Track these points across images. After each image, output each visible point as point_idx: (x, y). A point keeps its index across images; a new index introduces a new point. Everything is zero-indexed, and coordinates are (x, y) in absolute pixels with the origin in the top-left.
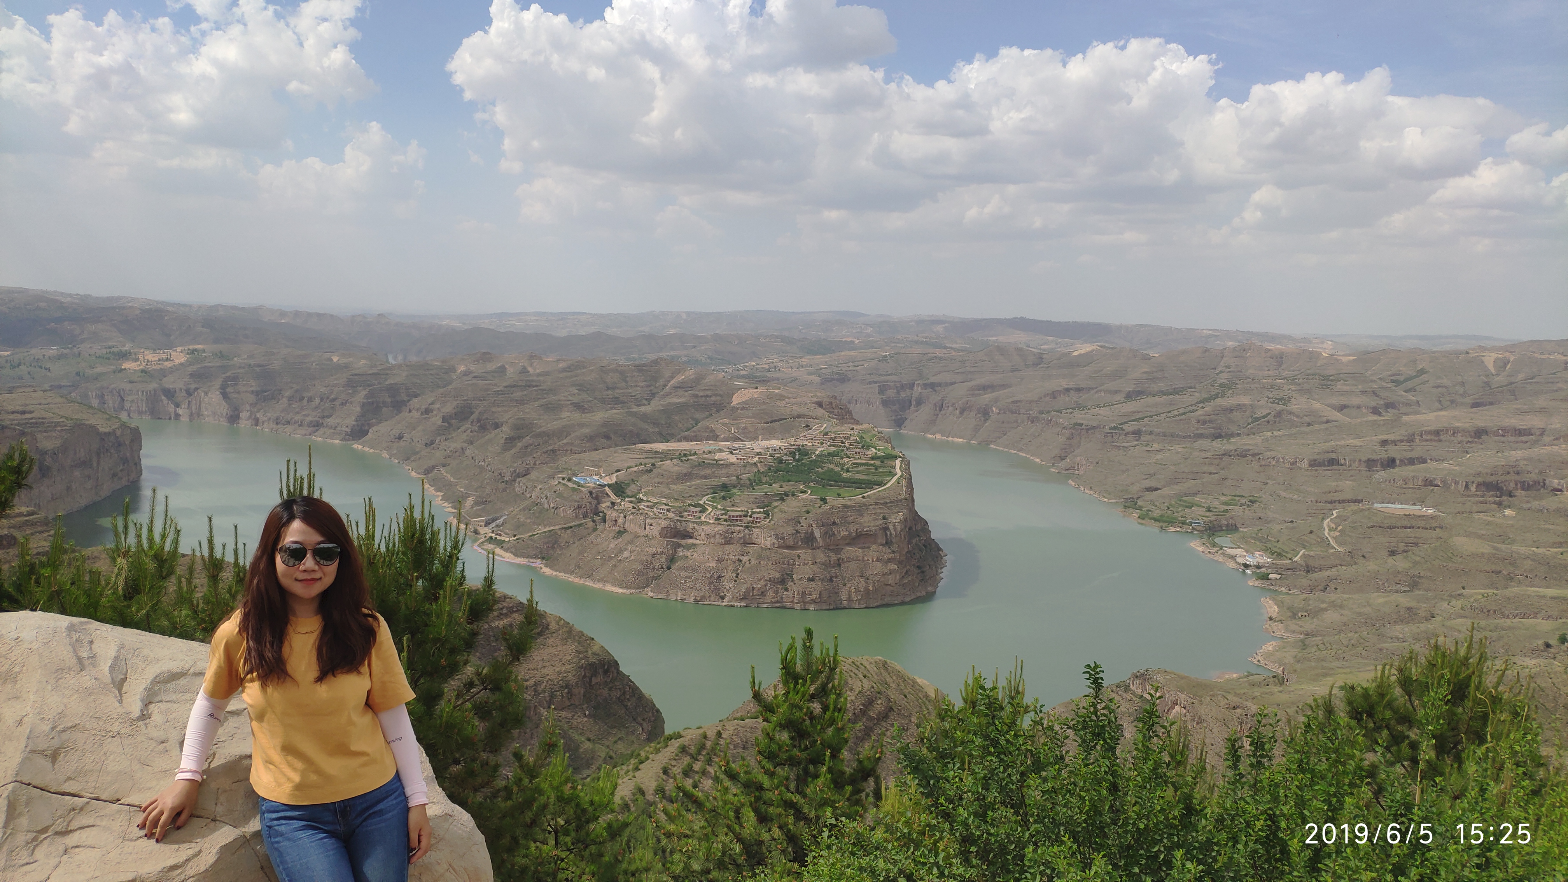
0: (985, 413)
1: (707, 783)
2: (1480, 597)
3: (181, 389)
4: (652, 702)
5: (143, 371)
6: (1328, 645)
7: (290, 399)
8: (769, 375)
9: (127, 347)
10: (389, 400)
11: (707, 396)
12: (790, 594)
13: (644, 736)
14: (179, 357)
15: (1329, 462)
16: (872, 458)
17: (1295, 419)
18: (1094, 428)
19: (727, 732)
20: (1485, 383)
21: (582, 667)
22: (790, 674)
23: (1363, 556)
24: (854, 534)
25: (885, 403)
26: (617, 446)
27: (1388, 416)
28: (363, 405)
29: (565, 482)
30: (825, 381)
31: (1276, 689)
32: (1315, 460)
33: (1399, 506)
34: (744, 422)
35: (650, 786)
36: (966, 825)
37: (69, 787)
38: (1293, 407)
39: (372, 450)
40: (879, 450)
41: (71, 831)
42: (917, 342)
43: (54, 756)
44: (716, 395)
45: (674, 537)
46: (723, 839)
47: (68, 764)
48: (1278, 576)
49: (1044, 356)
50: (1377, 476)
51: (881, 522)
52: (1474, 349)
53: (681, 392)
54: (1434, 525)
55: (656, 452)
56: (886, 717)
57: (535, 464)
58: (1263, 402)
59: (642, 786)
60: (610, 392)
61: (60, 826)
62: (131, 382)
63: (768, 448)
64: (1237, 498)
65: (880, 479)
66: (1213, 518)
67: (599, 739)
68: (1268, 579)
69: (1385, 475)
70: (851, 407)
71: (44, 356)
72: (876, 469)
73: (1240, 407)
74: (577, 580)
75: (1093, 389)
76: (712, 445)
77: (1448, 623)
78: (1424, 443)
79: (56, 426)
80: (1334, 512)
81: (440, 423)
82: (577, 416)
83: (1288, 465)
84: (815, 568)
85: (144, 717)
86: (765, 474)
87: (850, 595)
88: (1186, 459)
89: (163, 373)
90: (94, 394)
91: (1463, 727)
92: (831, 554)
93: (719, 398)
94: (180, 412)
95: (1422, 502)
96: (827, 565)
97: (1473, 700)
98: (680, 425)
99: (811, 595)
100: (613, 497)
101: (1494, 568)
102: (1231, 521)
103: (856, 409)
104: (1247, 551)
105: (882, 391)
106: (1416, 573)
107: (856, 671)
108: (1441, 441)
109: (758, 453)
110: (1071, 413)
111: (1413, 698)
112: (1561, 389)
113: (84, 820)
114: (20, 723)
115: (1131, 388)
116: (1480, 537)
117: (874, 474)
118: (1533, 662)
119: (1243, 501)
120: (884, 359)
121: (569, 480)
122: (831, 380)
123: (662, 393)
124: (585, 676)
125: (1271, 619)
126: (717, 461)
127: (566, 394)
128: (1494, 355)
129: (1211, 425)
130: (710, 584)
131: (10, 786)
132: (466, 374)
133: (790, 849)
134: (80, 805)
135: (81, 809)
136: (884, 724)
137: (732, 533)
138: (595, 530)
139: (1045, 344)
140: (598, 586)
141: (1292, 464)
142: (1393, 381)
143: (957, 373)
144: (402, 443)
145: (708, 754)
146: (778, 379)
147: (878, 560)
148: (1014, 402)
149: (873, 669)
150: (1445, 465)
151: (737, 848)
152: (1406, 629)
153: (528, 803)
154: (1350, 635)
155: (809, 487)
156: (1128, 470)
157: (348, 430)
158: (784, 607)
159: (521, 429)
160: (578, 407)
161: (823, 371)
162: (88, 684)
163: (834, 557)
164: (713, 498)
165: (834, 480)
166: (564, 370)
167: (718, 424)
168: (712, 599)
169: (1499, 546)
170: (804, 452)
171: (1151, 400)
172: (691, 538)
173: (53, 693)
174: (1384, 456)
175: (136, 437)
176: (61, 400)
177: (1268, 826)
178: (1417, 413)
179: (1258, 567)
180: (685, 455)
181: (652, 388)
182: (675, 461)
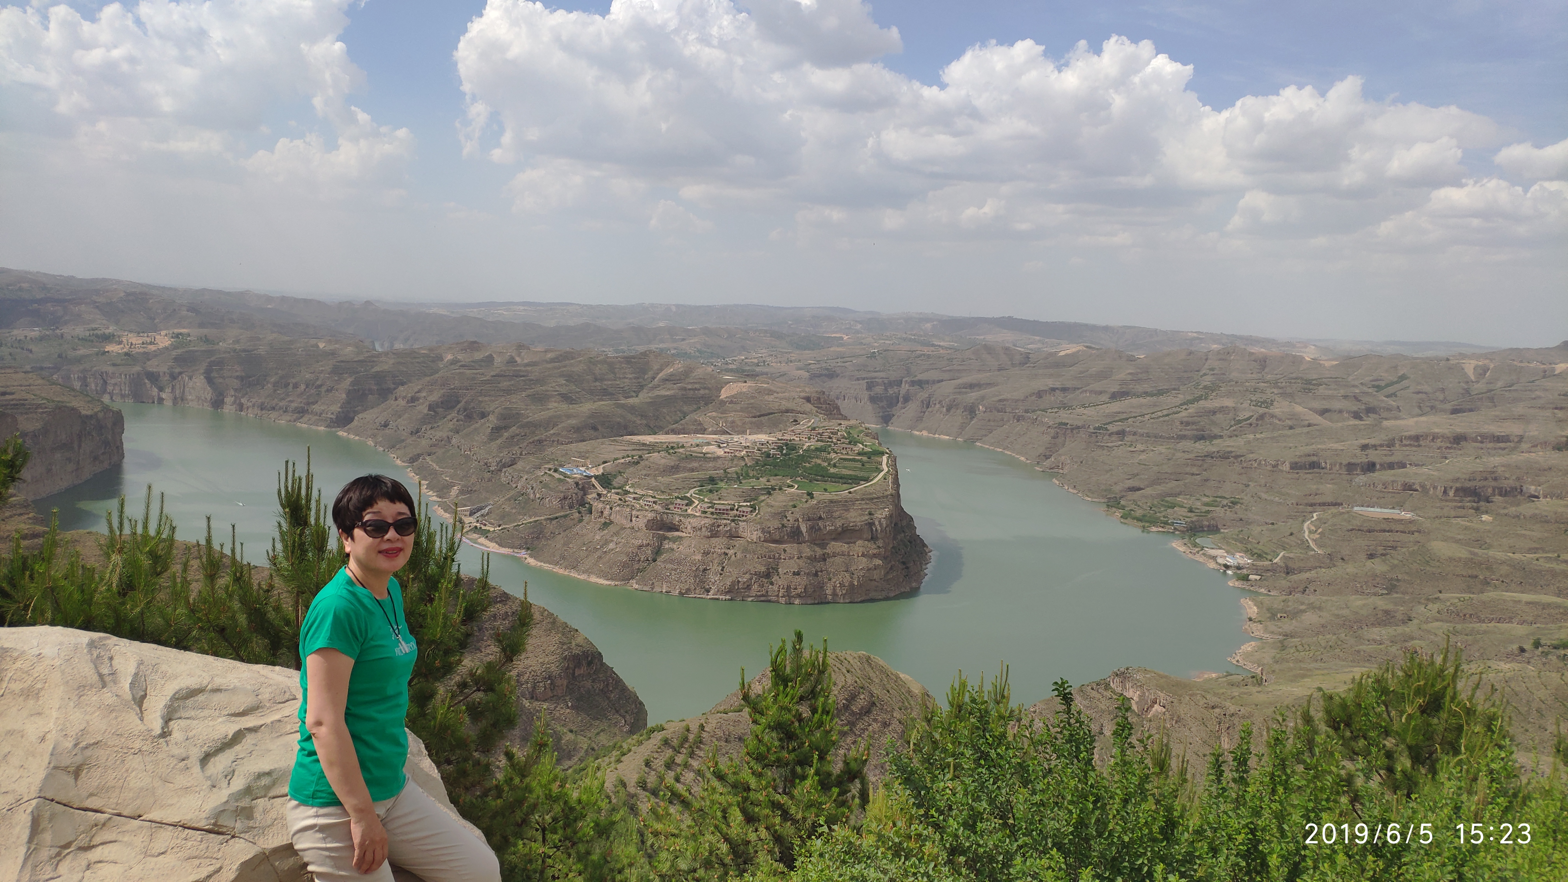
0: (971, 411)
1: (689, 776)
2: (1457, 600)
3: (165, 373)
4: (635, 695)
5: (126, 354)
6: (1306, 646)
7: (275, 384)
8: (758, 369)
9: (111, 329)
10: (375, 388)
11: (696, 389)
12: (775, 588)
13: (627, 728)
14: (163, 341)
15: (1310, 465)
16: (859, 454)
17: (1277, 422)
18: (1078, 427)
19: (710, 725)
20: (1464, 389)
21: (565, 658)
22: (780, 678)
23: (1342, 559)
24: (840, 529)
25: (873, 399)
26: (604, 437)
27: (1369, 421)
28: (349, 393)
29: (551, 472)
30: (813, 377)
31: (1255, 689)
32: (1296, 463)
33: (1379, 510)
34: (731, 416)
35: (632, 779)
36: (956, 836)
37: (91, 803)
38: (1276, 410)
39: (357, 438)
40: (866, 446)
41: (93, 847)
42: (905, 339)
43: (77, 773)
44: (705, 388)
45: (660, 529)
46: (710, 838)
47: (91, 780)
48: (1258, 577)
49: (1031, 356)
50: (1357, 480)
51: (867, 518)
52: (1453, 356)
53: (669, 385)
54: (1414, 529)
55: (644, 444)
56: (868, 712)
57: (521, 454)
58: (1246, 405)
59: (623, 778)
60: (598, 384)
61: (83, 841)
62: (114, 365)
63: (755, 442)
64: (1218, 499)
65: (865, 474)
66: (1194, 519)
67: (582, 731)
68: (1248, 580)
69: (1365, 479)
70: (839, 402)
71: (26, 337)
72: (863, 465)
73: (1223, 410)
74: (561, 571)
75: (1078, 389)
76: (700, 438)
77: (1424, 626)
78: (1404, 448)
79: (36, 409)
80: (1315, 515)
81: (426, 411)
82: (564, 406)
83: (1269, 468)
84: (800, 562)
85: (165, 734)
86: (752, 467)
87: (834, 590)
88: (1169, 459)
89: (147, 356)
90: (76, 376)
91: (1438, 739)
92: (817, 549)
93: (707, 391)
94: (164, 395)
95: (1401, 505)
96: (813, 559)
97: (1449, 712)
98: (668, 418)
99: (796, 589)
100: (600, 488)
101: (1470, 572)
102: (1212, 522)
103: (844, 406)
104: (1227, 552)
105: (870, 387)
106: (1394, 576)
107: (840, 666)
108: (1419, 446)
109: (745, 447)
110: (1056, 412)
111: (1390, 709)
112: (1540, 397)
113: (106, 836)
114: (43, 739)
115: (1115, 388)
116: (1458, 541)
117: (861, 470)
118: (1508, 666)
119: (1225, 502)
120: (873, 356)
121: (556, 471)
122: (820, 376)
123: (650, 385)
124: (568, 668)
125: (1250, 619)
126: (705, 454)
127: (554, 384)
128: (1474, 362)
129: (1194, 427)
130: (695, 576)
131: (34, 802)
132: (454, 362)
133: (776, 850)
134: (103, 821)
135: (104, 825)
136: (866, 719)
137: (719, 526)
138: (581, 521)
139: (1032, 343)
140: (583, 577)
141: (1274, 466)
142: (1374, 386)
143: (944, 371)
144: (387, 431)
145: (691, 747)
146: (767, 374)
147: (863, 555)
148: (1000, 401)
149: (856, 664)
150: (1424, 470)
151: (724, 848)
152: (1383, 632)
153: (520, 802)
154: (1328, 636)
155: (797, 482)
156: (1111, 470)
157: (333, 417)
158: (769, 601)
159: (508, 419)
160: (566, 398)
161: (812, 366)
162: (110, 701)
163: (819, 552)
164: (700, 491)
165: (821, 475)
166: (552, 361)
167: (707, 417)
168: (697, 591)
169: (1476, 550)
170: (791, 447)
171: (1135, 401)
172: (678, 530)
173: (76, 710)
174: (1365, 460)
175: (118, 421)
176: (40, 382)
177: (1249, 839)
178: (1396, 418)
179: (1239, 568)
180: (672, 448)
181: (641, 380)
182: (663, 454)
